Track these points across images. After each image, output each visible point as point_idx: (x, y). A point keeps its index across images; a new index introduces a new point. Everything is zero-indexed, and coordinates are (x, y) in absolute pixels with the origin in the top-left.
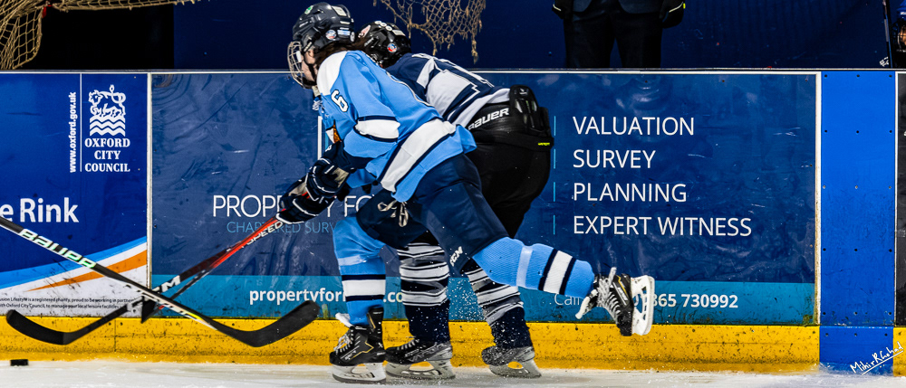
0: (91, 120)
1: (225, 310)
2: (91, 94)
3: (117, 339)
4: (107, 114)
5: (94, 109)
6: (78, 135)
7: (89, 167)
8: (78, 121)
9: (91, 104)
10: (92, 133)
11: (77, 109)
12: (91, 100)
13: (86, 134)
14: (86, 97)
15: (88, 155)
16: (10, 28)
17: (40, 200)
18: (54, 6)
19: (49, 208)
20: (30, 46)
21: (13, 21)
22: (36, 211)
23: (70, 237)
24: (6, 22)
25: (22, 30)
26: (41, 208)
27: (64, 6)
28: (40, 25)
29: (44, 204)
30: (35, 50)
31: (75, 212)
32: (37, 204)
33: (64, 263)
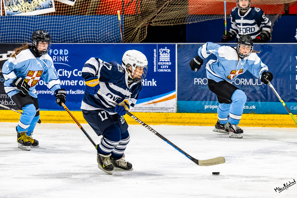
0: (160, 57)
1: (198, 111)
2: (160, 50)
3: (168, 119)
4: (165, 55)
5: (161, 54)
6: (156, 61)
7: (160, 70)
8: (156, 57)
9: (160, 53)
10: (160, 61)
11: (156, 54)
12: (160, 51)
13: (159, 61)
14: (159, 51)
15: (159, 67)
16: (138, 30)
17: (146, 80)
18: (151, 24)
19: (148, 82)
20: (144, 36)
21: (139, 29)
22: (145, 83)
23: (154, 90)
24: (137, 29)
25: (141, 31)
26: (146, 82)
27: (153, 24)
28: (146, 30)
29: (147, 81)
30: (145, 37)
31: (156, 83)
32: (145, 81)
33: (153, 97)
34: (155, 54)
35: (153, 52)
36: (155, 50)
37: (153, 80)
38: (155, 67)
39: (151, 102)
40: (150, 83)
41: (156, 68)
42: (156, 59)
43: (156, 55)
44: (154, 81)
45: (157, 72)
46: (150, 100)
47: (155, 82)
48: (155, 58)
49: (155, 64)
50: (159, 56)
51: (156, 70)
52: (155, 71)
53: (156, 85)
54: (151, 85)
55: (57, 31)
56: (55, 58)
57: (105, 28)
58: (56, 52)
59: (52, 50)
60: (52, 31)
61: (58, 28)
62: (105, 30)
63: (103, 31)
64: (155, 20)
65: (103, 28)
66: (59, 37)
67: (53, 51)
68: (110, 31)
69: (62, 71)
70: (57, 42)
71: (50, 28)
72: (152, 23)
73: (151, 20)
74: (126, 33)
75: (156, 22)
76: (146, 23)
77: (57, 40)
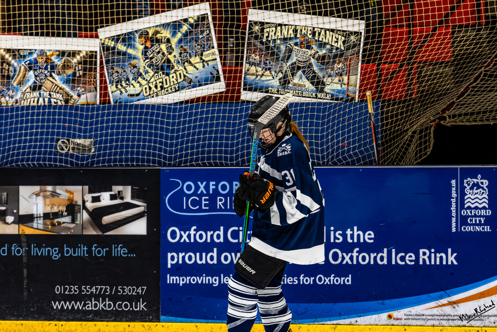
0: (466, 197)
2: (465, 181)
4: (476, 194)
5: (467, 190)
6: (457, 208)
7: (465, 229)
8: (457, 198)
9: (466, 187)
10: (466, 206)
11: (457, 190)
12: (466, 185)
13: (462, 207)
14: (462, 183)
15: (463, 220)
16: (412, 137)
17: (433, 250)
18: (442, 122)
19: (438, 255)
20: (426, 148)
21: (414, 132)
22: (430, 258)
23: (452, 274)
24: (410, 133)
25: (420, 138)
26: (433, 255)
27: (448, 123)
28: (432, 135)
29: (435, 253)
30: (429, 151)
31: (455, 258)
32: (431, 253)
33: (448, 291)
34: (454, 189)
35: (451, 186)
36: (453, 182)
37: (450, 250)
38: (454, 220)
39: (444, 301)
40: (441, 258)
41: (457, 222)
42: (457, 202)
43: (457, 193)
44: (452, 255)
45: (459, 233)
46: (441, 298)
47: (455, 254)
48: (453, 201)
49: (454, 214)
50: (463, 194)
51: (457, 227)
52: (454, 230)
53: (455, 263)
54: (444, 263)
55: (227, 139)
56: (221, 200)
57: (338, 130)
58: (224, 188)
59: (214, 183)
60: (216, 138)
61: (228, 132)
62: (338, 136)
63: (332, 139)
64: (452, 112)
65: (332, 132)
66: (232, 152)
67: (217, 185)
68: (349, 138)
69: (239, 230)
70: (227, 165)
71: (211, 132)
72: (444, 119)
73: (444, 111)
74: (387, 142)
75: (454, 116)
76: (432, 118)
77: (226, 159)
